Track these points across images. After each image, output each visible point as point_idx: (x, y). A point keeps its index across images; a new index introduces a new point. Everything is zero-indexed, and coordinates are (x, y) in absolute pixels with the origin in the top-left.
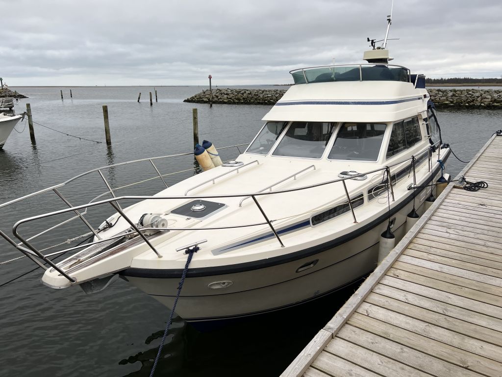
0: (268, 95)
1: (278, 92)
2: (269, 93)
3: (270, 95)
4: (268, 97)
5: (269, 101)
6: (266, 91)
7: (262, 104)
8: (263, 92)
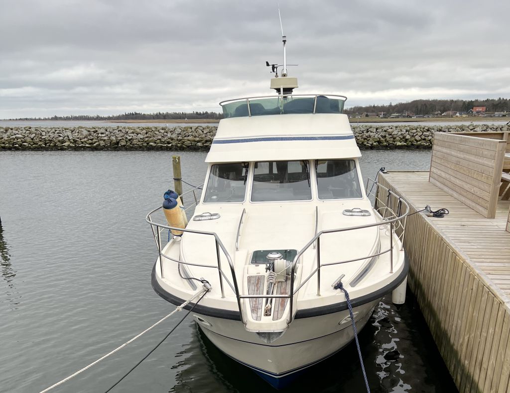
0: (17, 136)
1: (33, 130)
2: (17, 132)
3: (20, 136)
4: (17, 138)
5: (21, 145)
6: (12, 129)
7: (10, 149)
8: (7, 130)
